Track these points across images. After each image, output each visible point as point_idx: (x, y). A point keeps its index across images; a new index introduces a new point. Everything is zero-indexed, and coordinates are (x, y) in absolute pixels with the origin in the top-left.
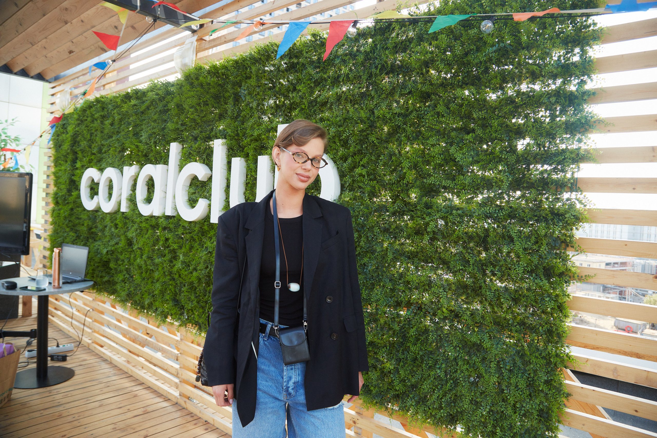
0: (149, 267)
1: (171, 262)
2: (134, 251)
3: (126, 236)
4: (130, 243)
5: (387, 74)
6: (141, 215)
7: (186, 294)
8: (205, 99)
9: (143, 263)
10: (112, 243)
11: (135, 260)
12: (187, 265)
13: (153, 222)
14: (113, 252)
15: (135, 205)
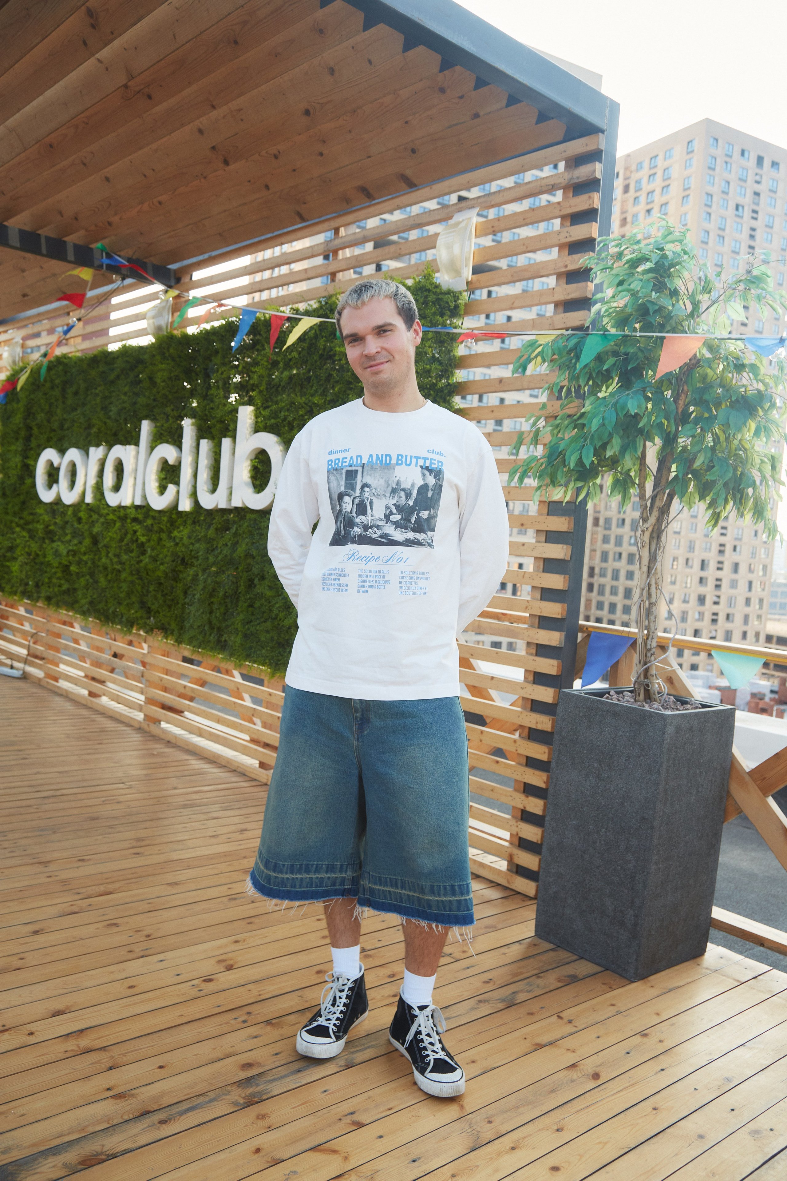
0: (116, 567)
1: (138, 557)
2: (98, 550)
3: (91, 533)
4: (95, 541)
5: (327, 359)
6: (108, 506)
7: (153, 593)
8: (176, 373)
9: (108, 561)
10: (75, 541)
11: (100, 559)
12: (154, 559)
13: (122, 513)
14: (75, 553)
15: (102, 494)
